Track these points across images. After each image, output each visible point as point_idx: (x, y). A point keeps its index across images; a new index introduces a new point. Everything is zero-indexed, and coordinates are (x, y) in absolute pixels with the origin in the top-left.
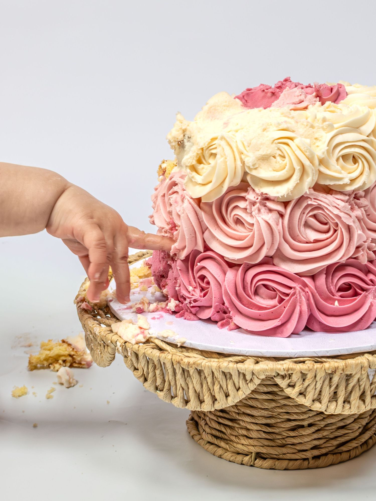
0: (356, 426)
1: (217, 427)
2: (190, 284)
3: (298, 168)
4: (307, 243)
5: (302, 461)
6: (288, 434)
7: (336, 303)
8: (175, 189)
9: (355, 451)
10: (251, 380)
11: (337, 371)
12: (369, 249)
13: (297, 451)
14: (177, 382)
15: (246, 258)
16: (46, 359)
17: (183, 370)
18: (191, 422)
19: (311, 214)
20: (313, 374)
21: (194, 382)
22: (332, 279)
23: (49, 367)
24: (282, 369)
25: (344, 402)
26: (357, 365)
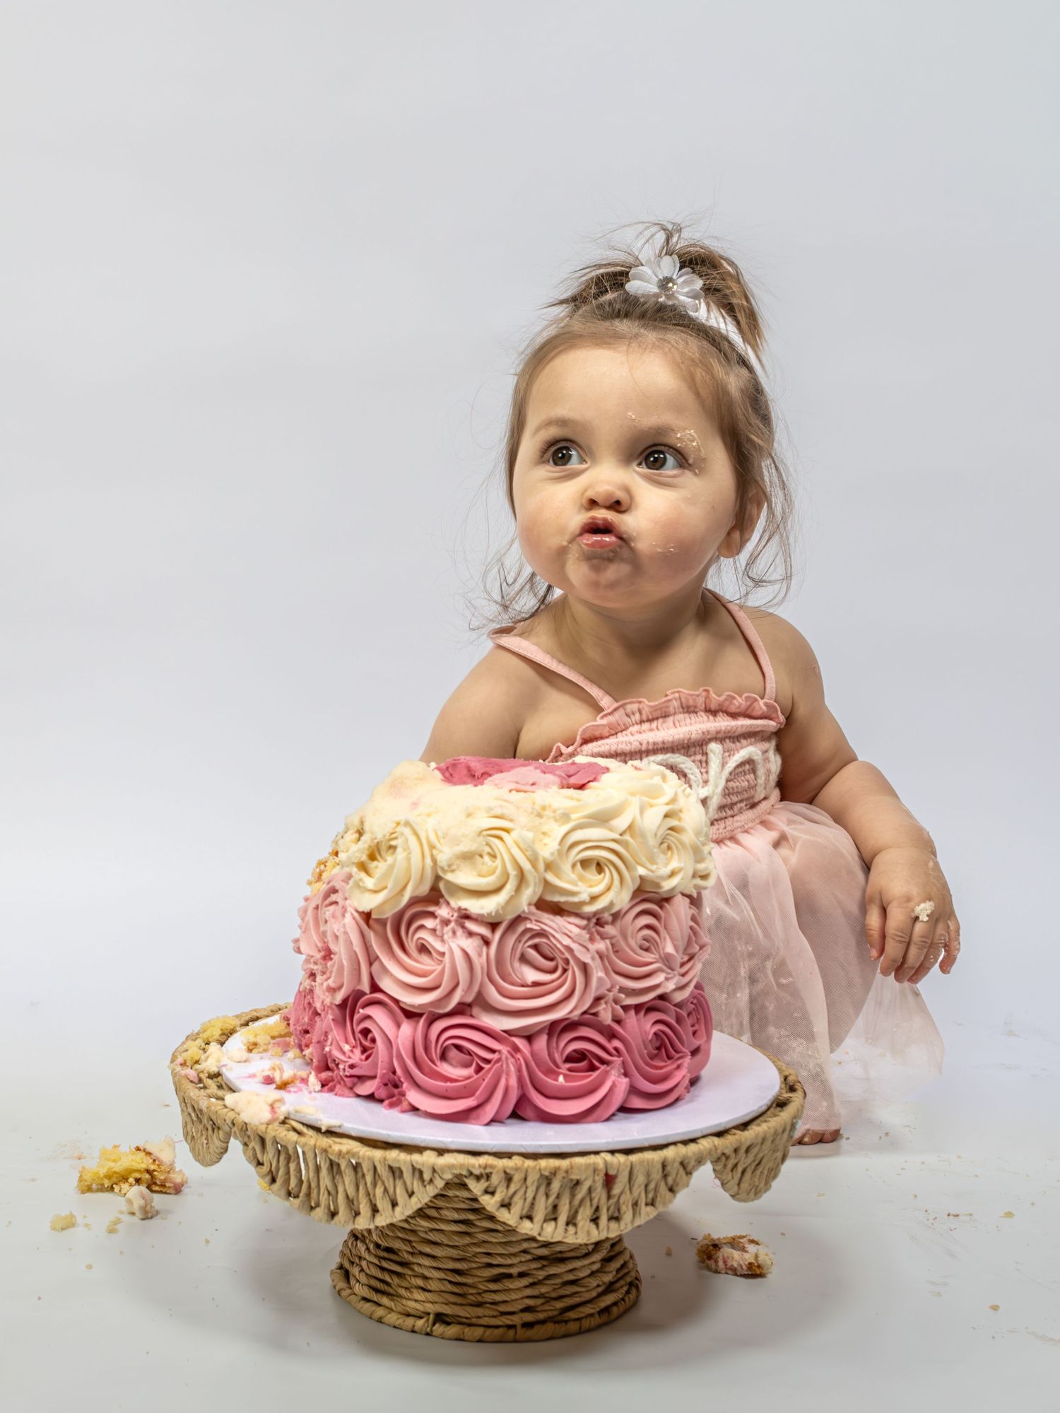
0: (593, 1282)
1: (379, 1274)
2: (347, 1042)
3: (513, 873)
4: (523, 986)
5: (505, 1329)
6: (486, 1286)
7: (561, 1079)
8: (333, 897)
9: (588, 1321)
10: (431, 1181)
11: (558, 1172)
12: (616, 1001)
13: (499, 1314)
14: (321, 1183)
15: (432, 1004)
16: (108, 1177)
17: (332, 1163)
18: (338, 1271)
19: (530, 943)
20: (523, 1176)
21: (347, 1183)
22: (557, 1043)
23: (112, 1189)
24: (477, 1165)
25: (567, 1224)
26: (588, 1166)
